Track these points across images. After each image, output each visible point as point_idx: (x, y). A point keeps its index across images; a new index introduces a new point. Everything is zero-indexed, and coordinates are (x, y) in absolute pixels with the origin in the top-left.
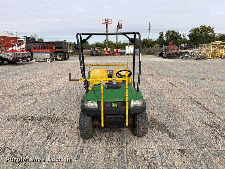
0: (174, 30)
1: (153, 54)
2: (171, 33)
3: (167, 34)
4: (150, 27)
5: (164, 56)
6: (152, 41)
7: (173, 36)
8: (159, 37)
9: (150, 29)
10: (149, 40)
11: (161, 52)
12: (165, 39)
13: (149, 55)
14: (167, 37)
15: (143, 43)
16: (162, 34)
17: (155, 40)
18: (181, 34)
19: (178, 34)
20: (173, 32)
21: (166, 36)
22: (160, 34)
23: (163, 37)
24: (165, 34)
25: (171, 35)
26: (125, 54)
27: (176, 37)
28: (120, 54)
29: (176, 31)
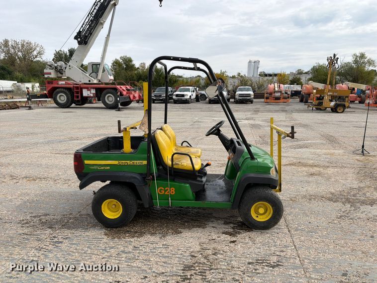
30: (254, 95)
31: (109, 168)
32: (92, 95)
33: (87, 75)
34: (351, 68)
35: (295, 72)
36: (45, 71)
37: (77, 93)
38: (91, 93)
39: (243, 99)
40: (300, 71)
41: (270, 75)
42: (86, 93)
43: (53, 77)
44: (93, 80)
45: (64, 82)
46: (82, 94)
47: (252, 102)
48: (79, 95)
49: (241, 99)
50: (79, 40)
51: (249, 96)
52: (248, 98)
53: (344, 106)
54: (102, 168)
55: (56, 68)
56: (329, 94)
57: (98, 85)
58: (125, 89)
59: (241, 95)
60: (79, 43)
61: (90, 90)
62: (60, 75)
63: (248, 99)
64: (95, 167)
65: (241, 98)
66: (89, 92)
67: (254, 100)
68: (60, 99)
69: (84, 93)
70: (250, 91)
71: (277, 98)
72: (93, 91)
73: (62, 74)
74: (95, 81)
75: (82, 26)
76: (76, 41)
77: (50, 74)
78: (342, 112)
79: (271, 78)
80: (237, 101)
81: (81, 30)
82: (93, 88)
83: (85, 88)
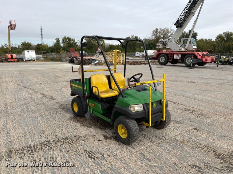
0: (70, 37)
1: (60, 60)
2: (67, 40)
3: (63, 40)
4: (42, 31)
5: (75, 63)
6: (48, 46)
7: (70, 43)
8: (56, 43)
9: (43, 34)
10: (44, 46)
11: (71, 58)
12: (62, 45)
13: (55, 61)
14: (64, 44)
15: (37, 48)
16: (58, 40)
17: (51, 46)
18: (77, 41)
19: (74, 41)
20: (69, 39)
21: (62, 42)
22: (56, 40)
23: (60, 43)
24: (61, 41)
25: (67, 42)
26: (24, 60)
27: (72, 44)
28: (16, 60)
29: (72, 38)
31: (76, 88)
32: (179, 58)
33: (180, 46)
36: (157, 44)
37: (171, 57)
38: (178, 57)
42: (176, 57)
43: (160, 48)
44: (182, 49)
45: (165, 51)
46: (173, 57)
48: (172, 58)
50: (177, 25)
55: (163, 42)
57: (185, 52)
58: (201, 54)
60: (177, 27)
61: (178, 55)
62: (165, 47)
66: (177, 56)
68: (161, 60)
69: (174, 57)
72: (180, 56)
73: (166, 46)
74: (183, 50)
75: (180, 17)
76: (175, 26)
77: (159, 46)
81: (179, 19)
82: (180, 54)
83: (176, 54)
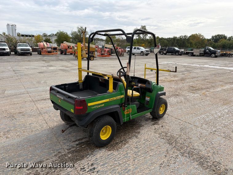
30: (32, 50)
31: (103, 105)
34: (77, 35)
35: (42, 35)
39: (24, 52)
40: (45, 34)
41: (30, 36)
47: (31, 54)
49: (23, 53)
51: (29, 50)
52: (28, 51)
53: (93, 57)
54: (100, 106)
56: (85, 50)
59: (22, 50)
63: (28, 53)
64: (95, 107)
65: (23, 51)
67: (33, 53)
70: (28, 46)
71: (49, 52)
78: (93, 60)
79: (30, 38)
80: (19, 54)
